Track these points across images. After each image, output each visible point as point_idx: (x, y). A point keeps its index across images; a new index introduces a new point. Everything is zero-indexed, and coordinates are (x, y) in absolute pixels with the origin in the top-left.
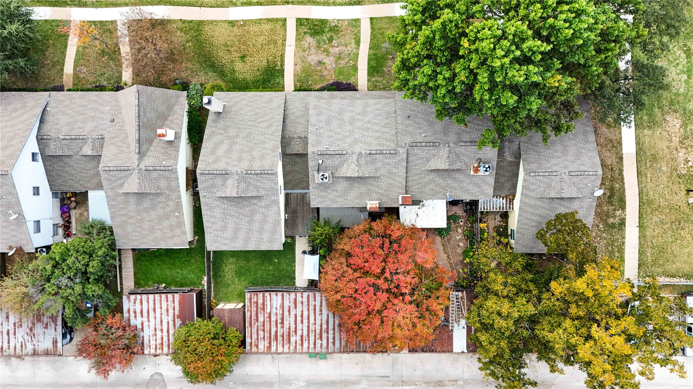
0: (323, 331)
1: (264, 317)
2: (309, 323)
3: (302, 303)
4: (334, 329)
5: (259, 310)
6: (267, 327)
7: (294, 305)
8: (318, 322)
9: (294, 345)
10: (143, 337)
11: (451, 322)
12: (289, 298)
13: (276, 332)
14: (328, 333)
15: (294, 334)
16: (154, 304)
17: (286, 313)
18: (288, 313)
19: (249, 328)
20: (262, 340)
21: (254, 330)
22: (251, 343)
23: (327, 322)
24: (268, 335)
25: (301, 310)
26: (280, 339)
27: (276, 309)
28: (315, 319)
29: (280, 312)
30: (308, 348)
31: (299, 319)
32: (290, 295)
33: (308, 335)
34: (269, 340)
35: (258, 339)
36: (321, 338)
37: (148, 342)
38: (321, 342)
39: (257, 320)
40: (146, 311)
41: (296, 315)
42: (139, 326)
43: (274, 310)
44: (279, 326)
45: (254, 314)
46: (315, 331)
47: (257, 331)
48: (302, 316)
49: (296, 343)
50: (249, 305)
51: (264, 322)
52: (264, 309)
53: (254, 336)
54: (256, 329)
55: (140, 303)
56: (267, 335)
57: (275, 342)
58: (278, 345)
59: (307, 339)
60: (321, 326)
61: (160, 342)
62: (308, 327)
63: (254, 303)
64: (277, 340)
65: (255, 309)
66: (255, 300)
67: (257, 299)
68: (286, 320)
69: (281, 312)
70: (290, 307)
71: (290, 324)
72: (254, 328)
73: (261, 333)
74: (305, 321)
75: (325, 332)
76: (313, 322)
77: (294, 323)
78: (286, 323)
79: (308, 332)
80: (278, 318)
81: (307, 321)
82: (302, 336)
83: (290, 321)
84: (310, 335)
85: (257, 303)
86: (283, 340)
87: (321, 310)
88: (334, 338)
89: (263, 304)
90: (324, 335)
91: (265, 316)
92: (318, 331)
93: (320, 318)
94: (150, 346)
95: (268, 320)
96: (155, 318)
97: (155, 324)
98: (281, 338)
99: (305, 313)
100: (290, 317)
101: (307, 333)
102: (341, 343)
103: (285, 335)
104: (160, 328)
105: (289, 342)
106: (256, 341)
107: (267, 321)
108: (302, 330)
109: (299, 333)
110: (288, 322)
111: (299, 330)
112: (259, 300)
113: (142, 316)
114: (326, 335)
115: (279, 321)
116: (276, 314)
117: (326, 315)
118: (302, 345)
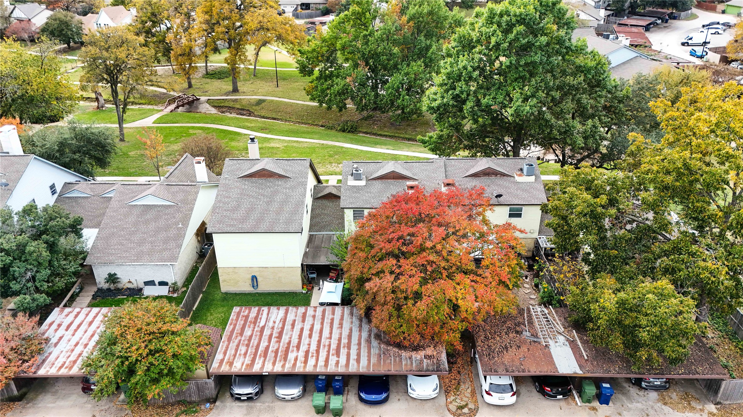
0: (342, 346)
1: (253, 330)
2: (321, 336)
3: (314, 317)
4: (359, 344)
5: (248, 323)
6: (254, 341)
7: (301, 319)
8: (335, 336)
9: (293, 362)
10: (50, 354)
11: (542, 337)
12: (296, 313)
13: (267, 348)
14: (349, 348)
15: (295, 349)
16: (95, 317)
17: (288, 327)
18: (290, 327)
19: (226, 343)
20: (242, 357)
21: (233, 345)
22: (222, 361)
23: (350, 337)
24: (254, 351)
25: (311, 323)
26: (271, 354)
27: (274, 322)
28: (331, 333)
29: (278, 325)
30: (315, 366)
31: (306, 333)
32: (297, 309)
33: (318, 351)
34: (252, 356)
35: (235, 356)
36: (338, 354)
37: (53, 359)
38: (337, 359)
39: (241, 334)
40: (78, 323)
41: (302, 330)
42: (54, 341)
43: (271, 324)
44: (274, 340)
45: (238, 327)
46: (329, 346)
47: (238, 346)
48: (311, 330)
49: (296, 359)
50: (235, 318)
51: (251, 337)
52: (255, 323)
53: (231, 352)
54: (235, 344)
55: (74, 316)
56: (251, 350)
57: (262, 359)
58: (266, 363)
59: (315, 355)
60: (340, 340)
61: (74, 359)
62: (319, 342)
63: (243, 316)
64: (265, 355)
65: (242, 322)
66: (246, 313)
67: (249, 312)
68: (286, 334)
69: (281, 326)
70: (294, 321)
71: (291, 338)
72: (233, 342)
73: (243, 349)
74: (315, 336)
75: (344, 347)
76: (328, 336)
77: (297, 337)
78: (285, 339)
79: (319, 346)
80: (274, 332)
81: (318, 335)
82: (307, 352)
83: (292, 335)
84: (321, 350)
85: (247, 317)
86: (276, 357)
87: (341, 324)
88: (359, 355)
89: (256, 318)
90: (343, 352)
91: (256, 329)
92: (334, 346)
93: (338, 331)
94: (53, 364)
95: (259, 334)
96: (86, 332)
97: (81, 338)
98: (273, 355)
99: (317, 327)
100: (293, 331)
101: (315, 348)
102: (369, 360)
103: (280, 350)
104: (85, 342)
105: (285, 359)
106: (232, 358)
107: (256, 335)
108: (309, 345)
109: (303, 348)
110: (288, 336)
111: (304, 345)
112: (250, 314)
113: (67, 330)
114: (346, 350)
115: (275, 334)
116: (273, 328)
117: (348, 328)
118: (306, 362)
